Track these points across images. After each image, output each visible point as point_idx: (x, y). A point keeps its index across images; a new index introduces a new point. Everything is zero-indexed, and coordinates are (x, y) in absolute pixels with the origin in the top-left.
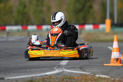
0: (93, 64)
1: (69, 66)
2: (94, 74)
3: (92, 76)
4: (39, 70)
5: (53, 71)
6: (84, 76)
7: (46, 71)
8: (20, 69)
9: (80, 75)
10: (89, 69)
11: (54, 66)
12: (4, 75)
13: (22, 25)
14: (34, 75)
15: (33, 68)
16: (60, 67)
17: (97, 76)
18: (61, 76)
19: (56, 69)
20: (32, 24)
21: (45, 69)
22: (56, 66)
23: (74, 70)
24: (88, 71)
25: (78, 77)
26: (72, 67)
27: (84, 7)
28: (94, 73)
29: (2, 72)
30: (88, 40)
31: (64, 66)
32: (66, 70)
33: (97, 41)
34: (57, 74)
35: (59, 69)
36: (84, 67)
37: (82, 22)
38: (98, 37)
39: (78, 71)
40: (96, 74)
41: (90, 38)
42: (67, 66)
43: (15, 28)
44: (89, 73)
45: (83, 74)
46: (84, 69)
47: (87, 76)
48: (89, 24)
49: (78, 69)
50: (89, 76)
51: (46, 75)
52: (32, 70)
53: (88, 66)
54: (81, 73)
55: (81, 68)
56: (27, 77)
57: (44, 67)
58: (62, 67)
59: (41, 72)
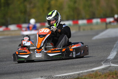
1: (116, 61)
4: (86, 65)
5: (100, 66)
7: (93, 66)
8: (68, 65)
11: (101, 61)
12: (53, 73)
13: (73, 20)
14: (81, 72)
16: (107, 61)
18: (108, 71)
19: (103, 64)
20: (83, 19)
21: (93, 64)
22: (103, 61)
29: (51, 70)
31: (112, 60)
32: (112, 65)
34: (104, 69)
35: (106, 63)
42: (114, 61)
51: (93, 71)
52: (80, 66)
56: (74, 74)
58: (109, 62)
59: (88, 68)
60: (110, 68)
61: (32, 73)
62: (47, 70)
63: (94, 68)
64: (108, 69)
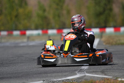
0: (115, 68)
1: (90, 70)
2: (117, 78)
3: (114, 80)
4: (60, 74)
5: (75, 75)
6: (106, 80)
7: (67, 75)
8: (40, 73)
9: (102, 79)
10: (111, 72)
11: (75, 70)
12: (26, 80)
13: (42, 29)
15: (54, 72)
16: (81, 71)
17: (120, 79)
18: (83, 80)
19: (77, 73)
20: (52, 28)
21: (67, 73)
22: (77, 70)
23: (95, 74)
24: (110, 74)
25: (100, 81)
26: (93, 71)
27: (104, 10)
28: (116, 76)
29: (23, 77)
30: (109, 43)
31: (86, 70)
32: (87, 75)
33: (119, 44)
34: (79, 78)
35: (80, 73)
36: (105, 71)
37: (103, 25)
38: (119, 40)
39: (99, 75)
40: (118, 78)
41: (111, 41)
42: (88, 70)
43: (35, 32)
44: (111, 77)
45: (105, 78)
46: (106, 73)
47: (109, 80)
48: (110, 27)
49: (100, 73)
50: (111, 80)
53: (110, 69)
54: (103, 77)
55: (103, 72)
57: (65, 72)
58: (83, 71)
59: (62, 76)
60: (85, 77)
61: (4, 80)
62: (19, 77)
63: (68, 76)
64: (83, 78)
